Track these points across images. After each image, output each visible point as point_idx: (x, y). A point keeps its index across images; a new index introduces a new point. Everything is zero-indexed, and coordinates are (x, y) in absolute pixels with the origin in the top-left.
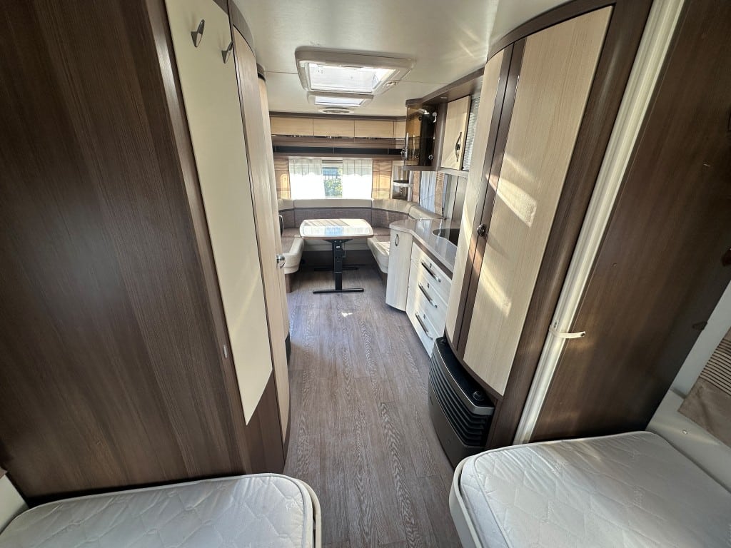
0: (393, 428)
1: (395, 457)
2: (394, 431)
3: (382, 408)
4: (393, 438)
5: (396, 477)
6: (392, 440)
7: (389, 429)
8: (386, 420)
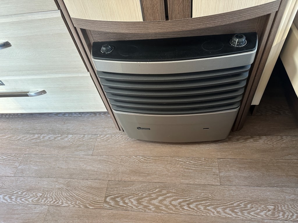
0: (150, 195)
1: (191, 206)
2: (154, 196)
3: (112, 203)
4: (164, 199)
5: (218, 212)
6: (166, 202)
7: (149, 202)
8: (135, 203)
